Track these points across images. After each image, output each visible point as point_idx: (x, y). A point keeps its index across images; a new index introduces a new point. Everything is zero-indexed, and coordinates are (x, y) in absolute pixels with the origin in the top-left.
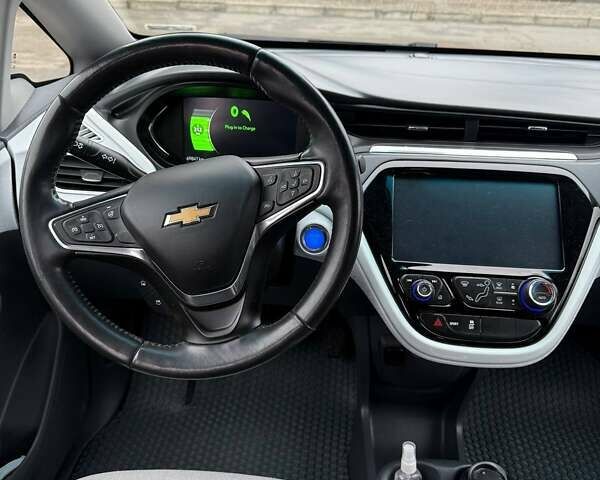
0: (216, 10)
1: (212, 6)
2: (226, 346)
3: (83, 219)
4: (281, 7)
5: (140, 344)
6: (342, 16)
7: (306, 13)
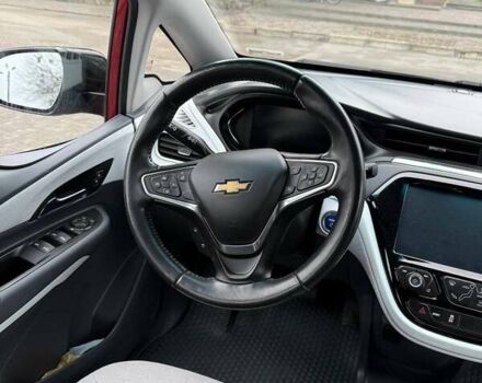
0: (321, 40)
1: (318, 37)
2: (241, 287)
3: (164, 178)
4: (373, 41)
5: (184, 272)
6: (425, 52)
7: (394, 47)
